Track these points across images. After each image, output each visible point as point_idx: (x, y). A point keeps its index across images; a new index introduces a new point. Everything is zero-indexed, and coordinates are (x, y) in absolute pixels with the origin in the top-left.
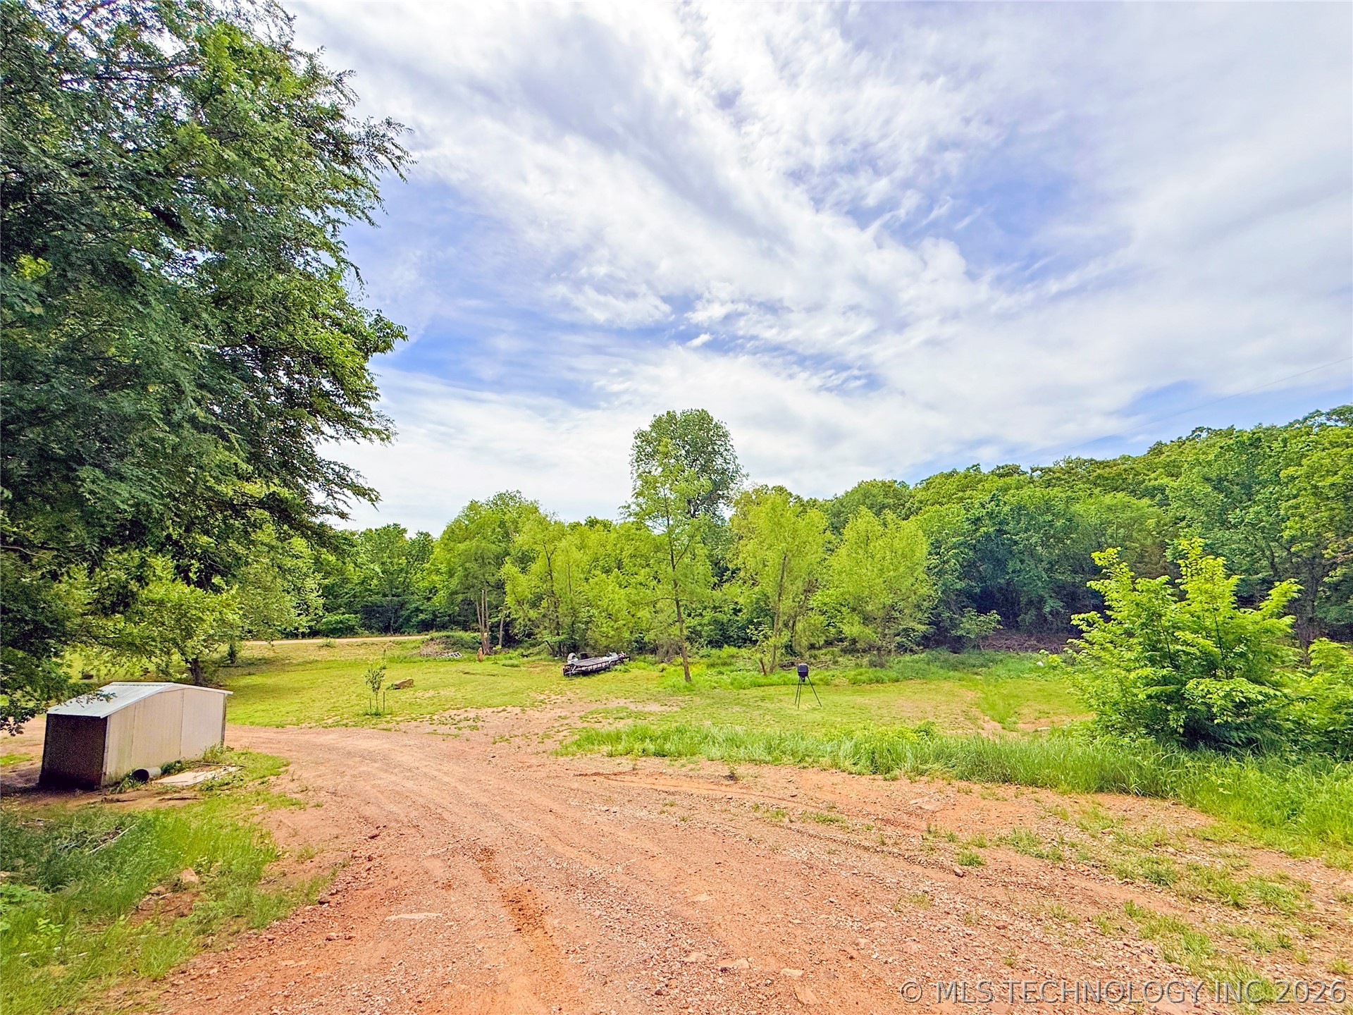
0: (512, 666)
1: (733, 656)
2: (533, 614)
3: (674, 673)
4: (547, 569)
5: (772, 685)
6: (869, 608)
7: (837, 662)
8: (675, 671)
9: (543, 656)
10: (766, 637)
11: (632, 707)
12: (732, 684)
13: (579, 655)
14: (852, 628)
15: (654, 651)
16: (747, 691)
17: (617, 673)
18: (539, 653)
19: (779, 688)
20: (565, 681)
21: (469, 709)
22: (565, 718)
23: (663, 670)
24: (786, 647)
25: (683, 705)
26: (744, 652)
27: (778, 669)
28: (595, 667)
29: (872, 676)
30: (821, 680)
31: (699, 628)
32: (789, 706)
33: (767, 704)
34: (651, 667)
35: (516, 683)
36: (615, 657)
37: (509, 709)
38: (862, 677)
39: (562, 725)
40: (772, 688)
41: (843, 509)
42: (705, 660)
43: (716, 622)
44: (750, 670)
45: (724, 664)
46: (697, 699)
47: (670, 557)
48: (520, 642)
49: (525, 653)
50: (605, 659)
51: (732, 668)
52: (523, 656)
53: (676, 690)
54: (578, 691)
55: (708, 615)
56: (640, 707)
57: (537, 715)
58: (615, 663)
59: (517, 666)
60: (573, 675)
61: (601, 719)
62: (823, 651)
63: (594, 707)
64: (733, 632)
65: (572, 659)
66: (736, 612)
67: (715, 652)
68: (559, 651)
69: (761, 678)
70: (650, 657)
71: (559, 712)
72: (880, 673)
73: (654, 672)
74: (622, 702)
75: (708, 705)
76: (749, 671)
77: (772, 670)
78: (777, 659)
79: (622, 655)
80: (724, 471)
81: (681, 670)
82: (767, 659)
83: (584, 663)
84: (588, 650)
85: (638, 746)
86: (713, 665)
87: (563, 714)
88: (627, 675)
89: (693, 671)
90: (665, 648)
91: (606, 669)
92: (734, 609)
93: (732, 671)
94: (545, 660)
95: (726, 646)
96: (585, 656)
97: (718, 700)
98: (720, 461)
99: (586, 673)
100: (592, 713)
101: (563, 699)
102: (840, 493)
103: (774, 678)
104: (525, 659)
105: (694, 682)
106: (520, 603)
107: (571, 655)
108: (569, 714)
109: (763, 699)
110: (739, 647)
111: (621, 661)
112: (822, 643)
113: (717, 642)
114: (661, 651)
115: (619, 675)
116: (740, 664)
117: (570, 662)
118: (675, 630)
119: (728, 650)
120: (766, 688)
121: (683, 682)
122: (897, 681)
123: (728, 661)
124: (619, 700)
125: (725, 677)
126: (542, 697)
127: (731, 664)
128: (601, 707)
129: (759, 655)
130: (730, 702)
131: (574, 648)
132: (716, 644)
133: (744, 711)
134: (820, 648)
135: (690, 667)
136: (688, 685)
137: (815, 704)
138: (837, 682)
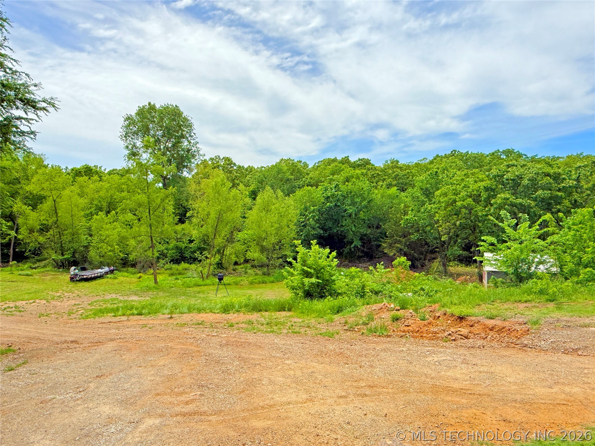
0: (27, 275)
1: (186, 269)
2: (41, 239)
3: (147, 278)
4: (54, 208)
5: (206, 285)
6: (264, 244)
7: (247, 272)
8: (148, 278)
9: (47, 269)
10: (207, 258)
11: (121, 298)
12: (183, 285)
13: (79, 268)
14: (254, 254)
15: (134, 266)
16: (191, 289)
17: (108, 280)
18: (45, 266)
19: (210, 287)
20: (72, 285)
21: (7, 302)
22: (79, 305)
23: (140, 277)
24: (218, 264)
25: (152, 296)
26: (193, 266)
27: (211, 277)
28: (93, 276)
29: (261, 280)
30: (234, 282)
31: (165, 251)
32: (212, 296)
33: (201, 295)
34: (132, 276)
35: (35, 287)
36: (106, 269)
37: (37, 301)
38: (256, 281)
39: (78, 308)
40: (206, 287)
41: (264, 179)
42: (168, 271)
43: (177, 248)
44: (195, 277)
45: (180, 274)
46: (161, 294)
47: (148, 210)
48: (27, 258)
49: (34, 266)
50: (100, 270)
51: (184, 276)
52: (33, 268)
53: (149, 288)
54: (83, 290)
55: (173, 243)
56: (126, 298)
57: (59, 304)
58: (107, 273)
59: (31, 275)
60: (77, 281)
61: (102, 305)
62: (242, 266)
63: (97, 299)
64: (187, 255)
65: (73, 270)
66: (191, 241)
67: (175, 266)
68: (63, 266)
69: (200, 282)
70: (131, 269)
71: (74, 302)
72: (266, 278)
73: (134, 278)
74: (114, 296)
75: (167, 296)
76: (193, 278)
77: (207, 277)
78: (211, 271)
79: (112, 268)
80: (188, 151)
81: (152, 277)
82: (205, 271)
83: (84, 273)
84: (86, 265)
85: (129, 312)
86: (172, 275)
87: (77, 303)
88: (116, 281)
89: (160, 278)
90: (142, 264)
91: (101, 277)
92: (189, 240)
93: (184, 278)
94: (51, 271)
95: (183, 263)
96: (84, 269)
97: (173, 293)
98: (186, 143)
99: (87, 280)
100: (96, 302)
101: (74, 295)
102: (270, 165)
103: (208, 281)
104: (34, 270)
105: (159, 284)
106: (31, 231)
107: (73, 268)
108: (80, 303)
109: (199, 292)
110: (191, 264)
111: (112, 272)
112: (242, 261)
113: (177, 260)
114: (139, 266)
115: (110, 281)
116: (189, 273)
117: (72, 273)
118: (149, 253)
119: (184, 265)
120: (202, 287)
121: (154, 285)
122: (273, 282)
123: (183, 272)
124: (112, 295)
125: (179, 281)
126: (58, 294)
127: (183, 274)
128: (101, 299)
129: (201, 269)
130: (180, 295)
131: (75, 263)
132: (176, 261)
133: (187, 299)
134: (240, 264)
135: (158, 276)
136: (156, 286)
137: (226, 294)
138: (242, 283)
